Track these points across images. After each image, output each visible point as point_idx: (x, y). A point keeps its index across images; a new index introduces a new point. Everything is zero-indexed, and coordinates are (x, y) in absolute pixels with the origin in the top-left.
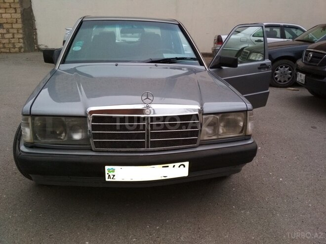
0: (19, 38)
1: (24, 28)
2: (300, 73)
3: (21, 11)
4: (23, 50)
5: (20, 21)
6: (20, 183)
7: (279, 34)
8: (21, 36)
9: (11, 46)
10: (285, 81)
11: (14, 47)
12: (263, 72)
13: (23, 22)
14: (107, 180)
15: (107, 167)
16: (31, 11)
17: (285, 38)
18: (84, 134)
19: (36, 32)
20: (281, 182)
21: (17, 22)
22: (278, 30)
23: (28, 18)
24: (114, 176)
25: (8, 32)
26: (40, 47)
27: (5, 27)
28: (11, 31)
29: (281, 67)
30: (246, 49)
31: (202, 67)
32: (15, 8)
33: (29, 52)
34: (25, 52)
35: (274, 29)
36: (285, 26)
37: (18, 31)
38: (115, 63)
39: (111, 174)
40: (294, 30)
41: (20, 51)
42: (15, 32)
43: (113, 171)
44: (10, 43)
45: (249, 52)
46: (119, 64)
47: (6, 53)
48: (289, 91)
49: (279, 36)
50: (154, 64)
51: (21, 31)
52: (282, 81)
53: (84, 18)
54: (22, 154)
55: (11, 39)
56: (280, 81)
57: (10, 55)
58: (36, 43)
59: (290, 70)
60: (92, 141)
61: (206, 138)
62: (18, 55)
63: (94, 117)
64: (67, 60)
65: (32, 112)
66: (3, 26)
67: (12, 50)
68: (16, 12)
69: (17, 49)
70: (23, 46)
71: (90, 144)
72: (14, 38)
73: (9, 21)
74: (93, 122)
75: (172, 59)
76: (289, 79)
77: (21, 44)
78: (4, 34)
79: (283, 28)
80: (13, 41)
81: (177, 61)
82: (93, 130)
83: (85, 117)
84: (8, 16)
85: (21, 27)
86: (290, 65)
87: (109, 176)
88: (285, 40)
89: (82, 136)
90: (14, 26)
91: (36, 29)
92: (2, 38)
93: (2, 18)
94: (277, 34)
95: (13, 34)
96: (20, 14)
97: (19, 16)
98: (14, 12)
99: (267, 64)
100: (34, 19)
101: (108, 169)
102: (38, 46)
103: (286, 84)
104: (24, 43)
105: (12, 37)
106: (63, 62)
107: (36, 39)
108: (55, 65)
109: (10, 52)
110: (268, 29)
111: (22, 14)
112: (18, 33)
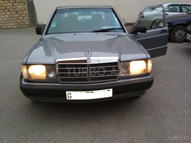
0: (27, 19)
1: (29, 13)
2: (188, 34)
3: (27, 4)
4: (29, 26)
5: (27, 9)
6: (24, 101)
7: (178, 10)
8: (28, 18)
9: (22, 24)
10: (181, 39)
11: (25, 25)
12: (163, 34)
13: (29, 10)
14: (67, 99)
15: (67, 92)
16: (33, 3)
17: (183, 12)
18: (55, 74)
19: (36, 15)
20: (171, 100)
21: (25, 10)
22: (178, 7)
23: (31, 7)
24: (71, 97)
25: (21, 16)
26: (39, 24)
27: (19, 13)
28: (22, 15)
29: (179, 30)
30: (157, 20)
31: (125, 34)
32: (24, 2)
33: (33, 27)
34: (30, 27)
35: (176, 7)
36: (182, 5)
37: (26, 15)
38: (74, 34)
39: (69, 96)
40: (188, 7)
41: (28, 27)
42: (25, 15)
43: (71, 94)
44: (22, 22)
45: (159, 22)
46: (76, 34)
47: (20, 28)
48: (183, 45)
49: (179, 11)
50: (96, 33)
51: (28, 15)
52: (179, 39)
53: (58, 7)
54: (23, 85)
55: (22, 20)
56: (178, 39)
57: (22, 29)
58: (36, 22)
59: (184, 32)
60: (59, 78)
61: (123, 75)
62: (27, 29)
63: (59, 65)
64: (48, 32)
65: (27, 63)
66: (18, 13)
67: (23, 26)
68: (24, 5)
69: (26, 26)
70: (29, 24)
71: (58, 80)
72: (24, 19)
73: (21, 10)
74: (59, 68)
75: (107, 29)
76: (184, 37)
77: (28, 22)
78: (18, 17)
79: (181, 6)
80: (23, 21)
81: (110, 30)
82: (59, 72)
83: (55, 65)
84: (20, 7)
85: (27, 13)
86: (184, 29)
87: (69, 97)
88: (182, 13)
89: (54, 75)
90: (24, 12)
91: (36, 14)
92: (18, 20)
93: (17, 8)
94: (177, 10)
95: (24, 17)
96: (27, 5)
97: (26, 6)
98: (23, 4)
99: (166, 30)
100: (35, 8)
101: (68, 93)
102: (37, 24)
103: (182, 40)
104: (30, 22)
105: (23, 19)
106: (46, 34)
107: (36, 19)
108: (42, 35)
109: (22, 27)
110: (172, 7)
111: (28, 6)
112: (26, 16)
